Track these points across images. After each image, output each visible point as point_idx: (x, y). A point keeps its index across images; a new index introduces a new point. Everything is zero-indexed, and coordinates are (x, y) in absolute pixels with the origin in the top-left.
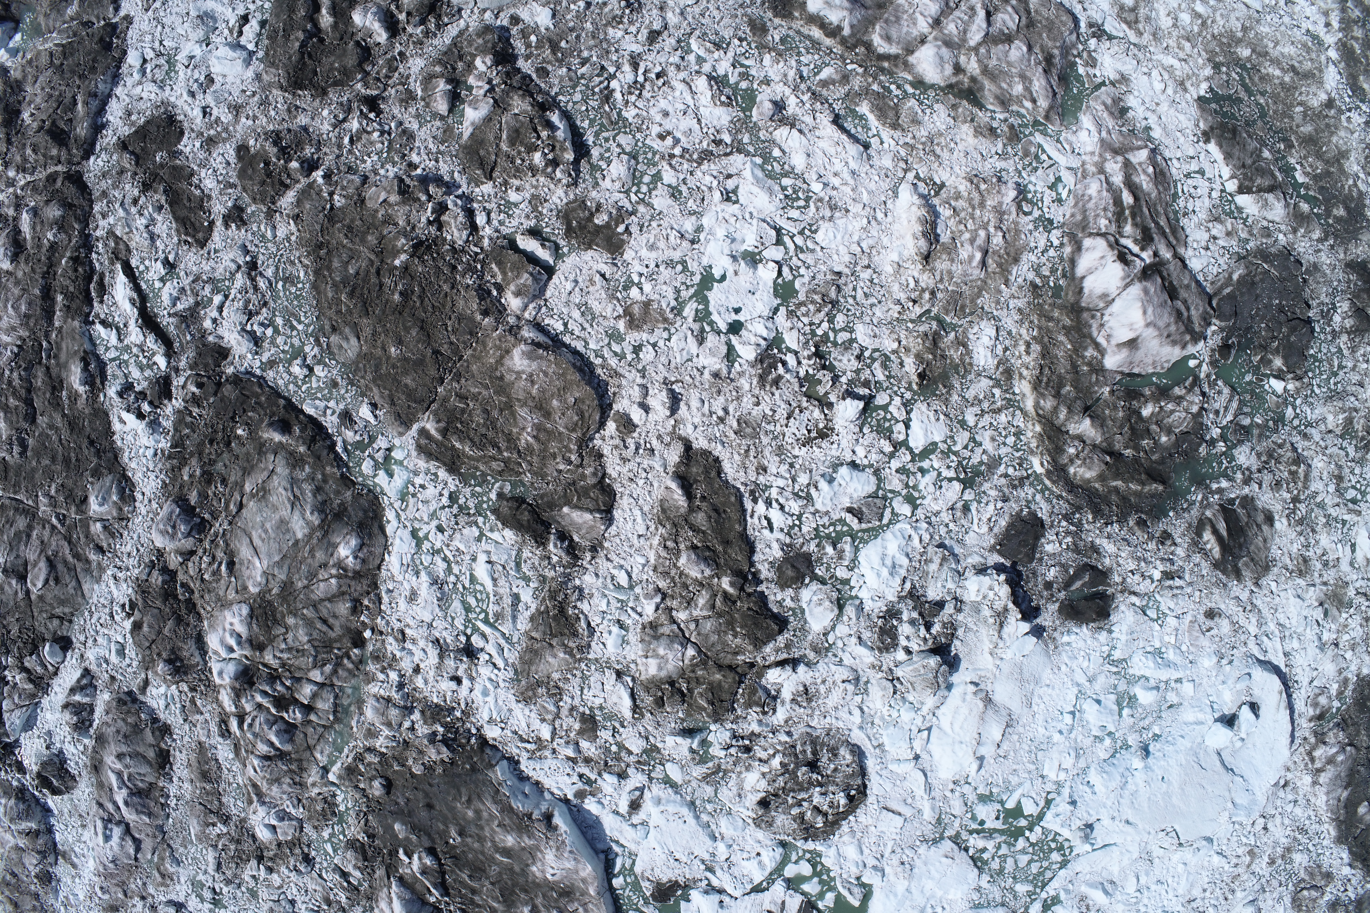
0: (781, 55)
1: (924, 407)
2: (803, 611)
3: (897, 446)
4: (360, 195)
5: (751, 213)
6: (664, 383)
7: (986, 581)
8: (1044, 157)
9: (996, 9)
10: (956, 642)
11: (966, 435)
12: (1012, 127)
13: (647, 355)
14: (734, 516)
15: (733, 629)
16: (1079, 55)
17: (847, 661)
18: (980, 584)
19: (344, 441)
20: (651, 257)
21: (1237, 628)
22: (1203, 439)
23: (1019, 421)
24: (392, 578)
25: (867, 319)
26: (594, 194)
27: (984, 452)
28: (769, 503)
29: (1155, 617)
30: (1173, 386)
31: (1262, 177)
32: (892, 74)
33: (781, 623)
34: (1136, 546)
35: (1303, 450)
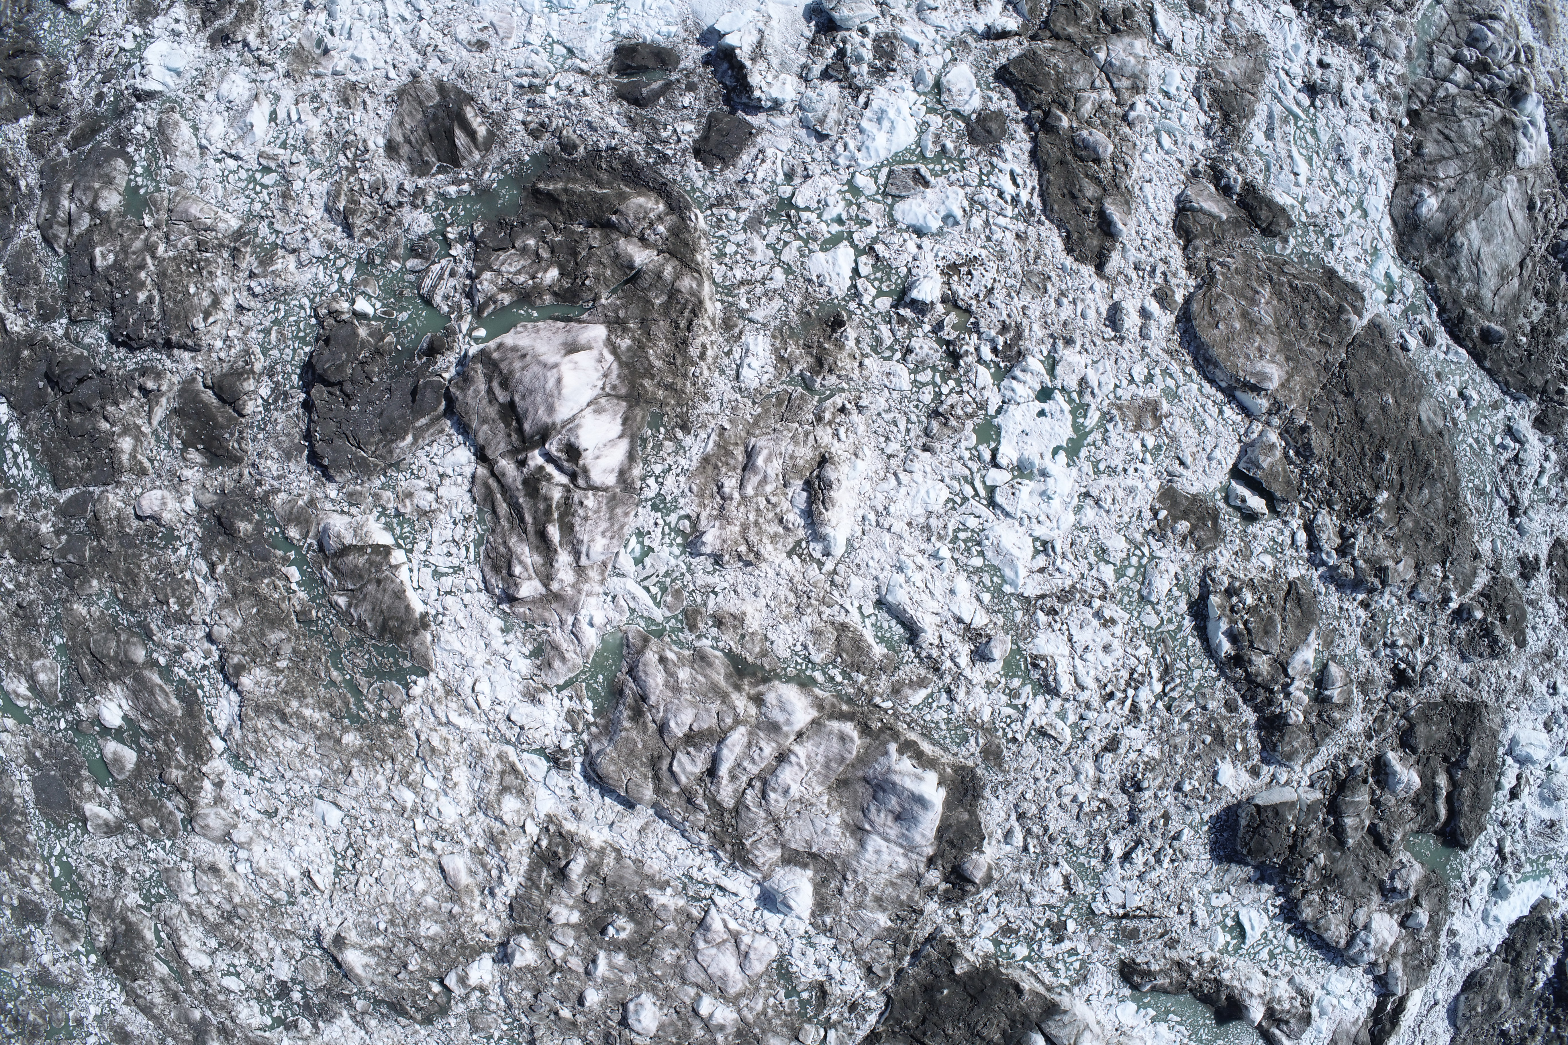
0: (970, 720)
1: (836, 291)
2: (978, 85)
3: (870, 250)
4: (1418, 574)
5: (1021, 525)
6: (1122, 338)
7: (775, 93)
8: (654, 590)
9: (700, 778)
10: (810, 35)
11: (785, 257)
12: (692, 628)
13: (1139, 371)
14: (1054, 190)
15: (1058, 73)
16: (588, 725)
17: (930, 31)
18: (783, 91)
19: (1430, 316)
20: (1132, 480)
21: (445, 30)
22: (476, 243)
23: (718, 271)
24: (1384, 174)
25: (895, 395)
26: (1188, 558)
27: (764, 238)
28: (1015, 200)
29: (555, 46)
30: (511, 305)
31: (356, 566)
32: (839, 696)
33: (1003, 76)
34: (579, 121)
35: (334, 230)
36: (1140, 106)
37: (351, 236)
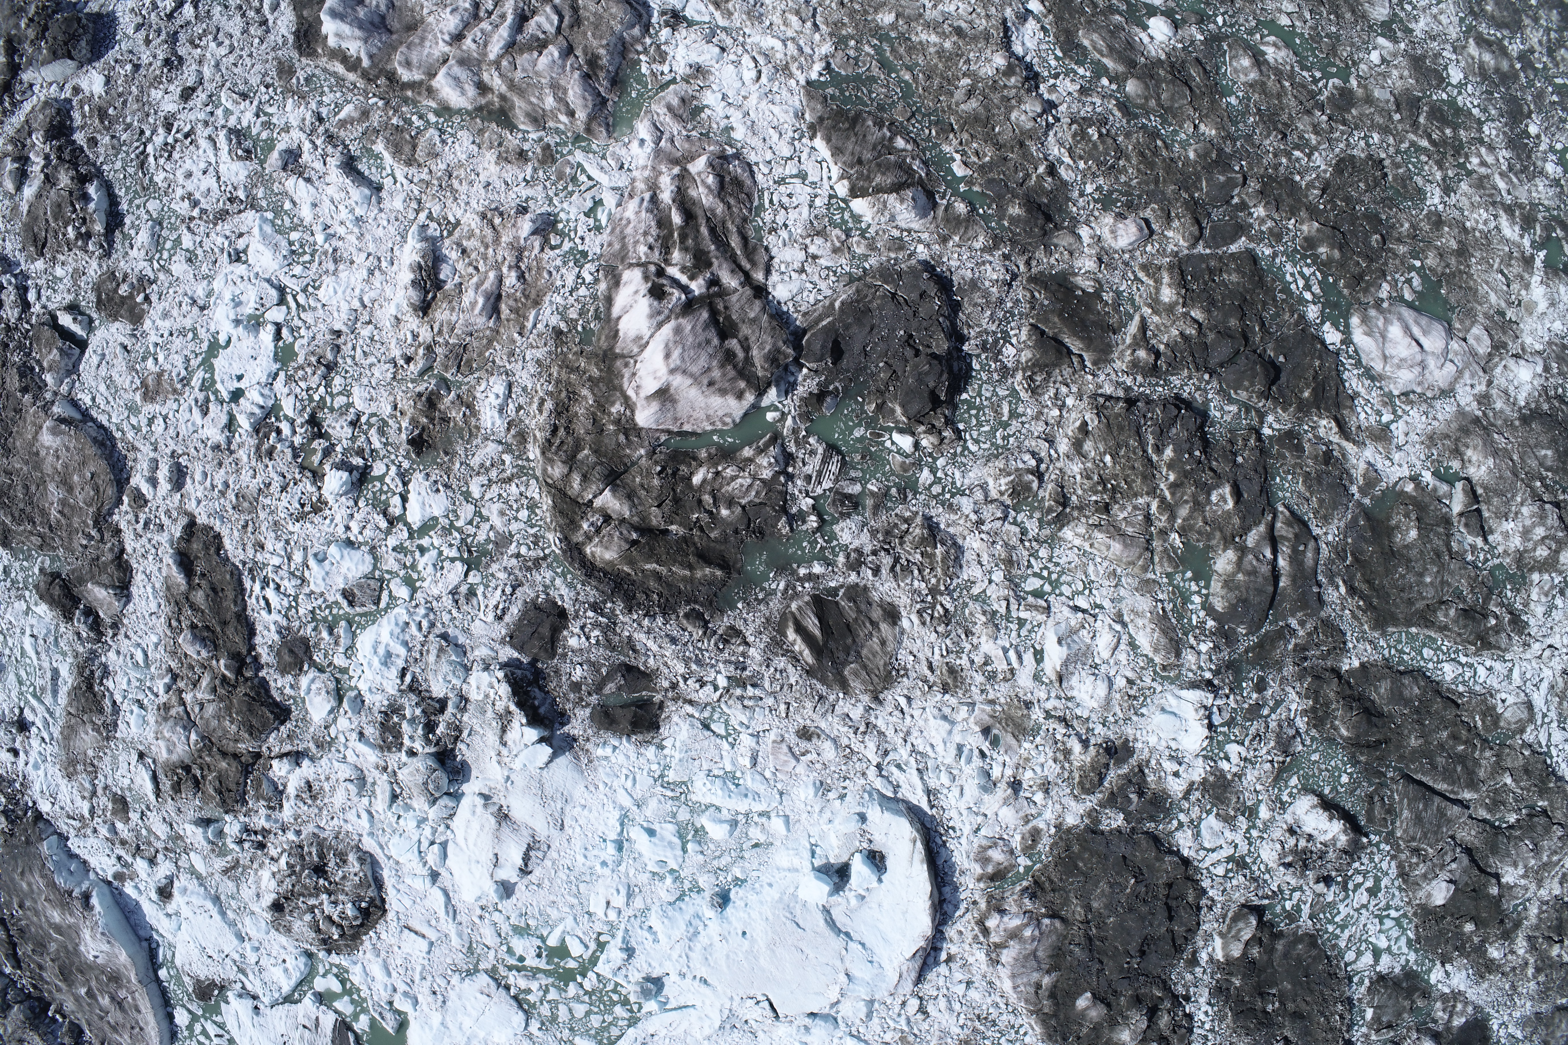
0: (303, 98)
1: (422, 478)
2: (303, 701)
3: (392, 522)
5: (256, 273)
6: (172, 457)
7: (486, 678)
8: (583, 178)
9: (534, 13)
10: (461, 746)
11: (470, 508)
12: (547, 148)
13: (159, 427)
14: (230, 594)
15: (231, 716)
16: (646, 51)
17: (351, 758)
18: (479, 679)
20: (165, 325)
21: (849, 753)
22: (784, 510)
23: (534, 491)
25: (365, 381)
26: (122, 264)
27: (492, 527)
28: (265, 583)
29: (723, 733)
30: (743, 448)
31: (883, 174)
32: (415, 103)
33: (282, 713)
34: (685, 644)
35: (948, 525)
36: (160, 689)
37: (928, 519)
